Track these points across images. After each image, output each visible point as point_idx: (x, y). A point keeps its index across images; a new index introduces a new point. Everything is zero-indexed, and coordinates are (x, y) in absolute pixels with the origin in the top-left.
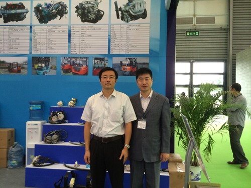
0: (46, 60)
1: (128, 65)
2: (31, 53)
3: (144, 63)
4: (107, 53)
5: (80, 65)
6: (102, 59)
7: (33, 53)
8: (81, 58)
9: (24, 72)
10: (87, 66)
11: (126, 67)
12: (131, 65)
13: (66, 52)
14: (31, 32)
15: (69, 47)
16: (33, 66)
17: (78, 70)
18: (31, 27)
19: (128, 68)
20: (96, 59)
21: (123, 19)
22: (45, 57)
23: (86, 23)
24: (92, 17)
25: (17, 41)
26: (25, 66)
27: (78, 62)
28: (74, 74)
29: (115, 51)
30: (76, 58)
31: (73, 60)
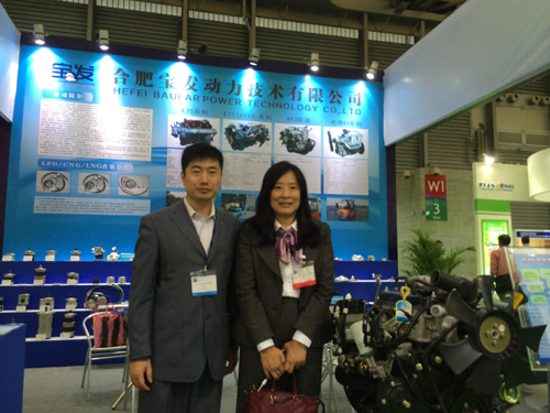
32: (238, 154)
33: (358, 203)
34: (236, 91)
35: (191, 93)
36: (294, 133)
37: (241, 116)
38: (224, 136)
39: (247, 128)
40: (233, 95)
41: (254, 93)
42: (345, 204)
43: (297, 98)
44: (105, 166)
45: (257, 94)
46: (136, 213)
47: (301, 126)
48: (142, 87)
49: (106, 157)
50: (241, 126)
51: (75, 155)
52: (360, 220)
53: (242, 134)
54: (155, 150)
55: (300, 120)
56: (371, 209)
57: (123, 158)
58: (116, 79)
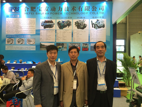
0: (62, 44)
4: (88, 42)
6: (86, 44)
7: (57, 41)
8: (77, 43)
10: (80, 47)
13: (71, 41)
14: (56, 32)
15: (72, 39)
18: (56, 31)
20: (84, 44)
21: (95, 27)
22: (62, 43)
23: (79, 29)
24: (82, 27)
25: (50, 36)
27: (76, 45)
29: (91, 41)
31: (74, 44)
32: (61, 30)
34: (60, 10)
35: (47, 12)
36: (79, 22)
37: (62, 18)
38: (57, 25)
39: (64, 22)
40: (60, 12)
41: (66, 10)
43: (81, 10)
44: (23, 36)
45: (67, 10)
46: (32, 50)
47: (82, 20)
48: (33, 12)
49: (23, 34)
50: (62, 21)
51: (15, 33)
53: (62, 24)
54: (36, 30)
55: (82, 18)
57: (28, 33)
58: (25, 10)
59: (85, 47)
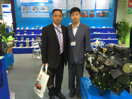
1: (101, 13)
2: (67, 9)
3: (107, 13)
4: (95, 9)
5: (85, 14)
6: (93, 11)
8: (85, 11)
9: (65, 16)
10: (88, 14)
11: (101, 14)
12: (102, 13)
14: (67, 1)
15: (81, 7)
16: (68, 14)
17: (84, 15)
19: (102, 14)
20: (91, 11)
25: (62, 4)
26: (65, 14)
27: (84, 12)
28: (83, 17)
29: (97, 9)
30: (84, 11)
31: (83, 12)
33: (106, 12)
42: (102, 12)
44: (37, 4)
46: (46, 17)
51: (29, 2)
52: (106, 17)
56: (109, 13)
59: (92, 14)
